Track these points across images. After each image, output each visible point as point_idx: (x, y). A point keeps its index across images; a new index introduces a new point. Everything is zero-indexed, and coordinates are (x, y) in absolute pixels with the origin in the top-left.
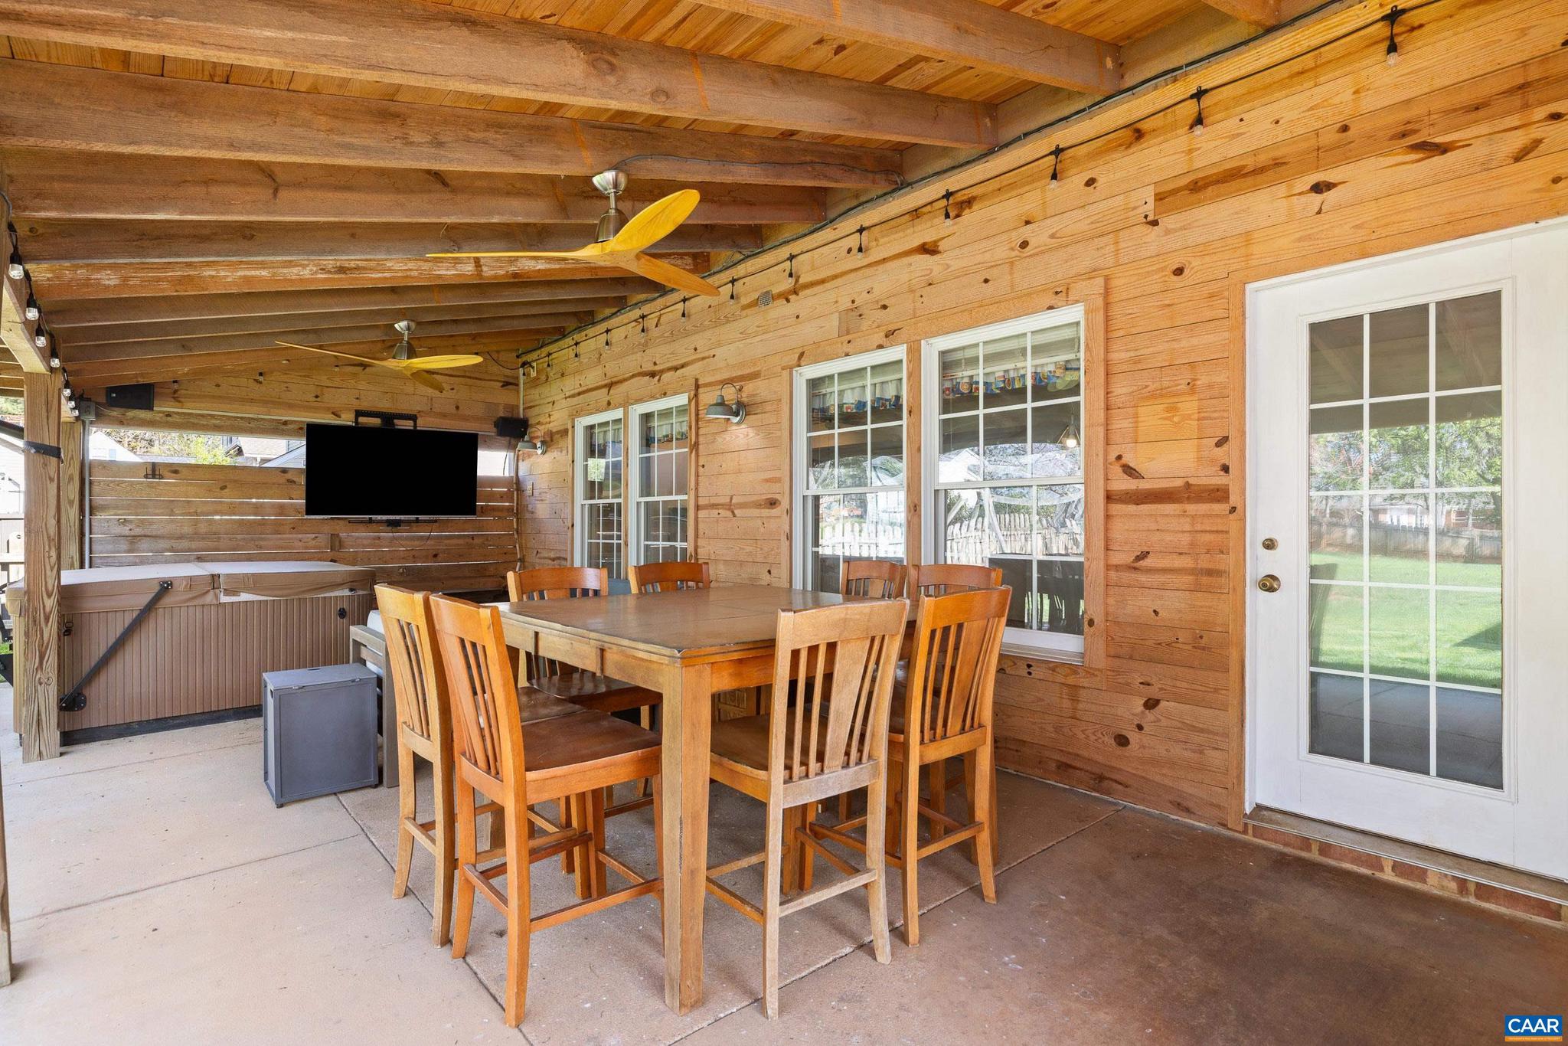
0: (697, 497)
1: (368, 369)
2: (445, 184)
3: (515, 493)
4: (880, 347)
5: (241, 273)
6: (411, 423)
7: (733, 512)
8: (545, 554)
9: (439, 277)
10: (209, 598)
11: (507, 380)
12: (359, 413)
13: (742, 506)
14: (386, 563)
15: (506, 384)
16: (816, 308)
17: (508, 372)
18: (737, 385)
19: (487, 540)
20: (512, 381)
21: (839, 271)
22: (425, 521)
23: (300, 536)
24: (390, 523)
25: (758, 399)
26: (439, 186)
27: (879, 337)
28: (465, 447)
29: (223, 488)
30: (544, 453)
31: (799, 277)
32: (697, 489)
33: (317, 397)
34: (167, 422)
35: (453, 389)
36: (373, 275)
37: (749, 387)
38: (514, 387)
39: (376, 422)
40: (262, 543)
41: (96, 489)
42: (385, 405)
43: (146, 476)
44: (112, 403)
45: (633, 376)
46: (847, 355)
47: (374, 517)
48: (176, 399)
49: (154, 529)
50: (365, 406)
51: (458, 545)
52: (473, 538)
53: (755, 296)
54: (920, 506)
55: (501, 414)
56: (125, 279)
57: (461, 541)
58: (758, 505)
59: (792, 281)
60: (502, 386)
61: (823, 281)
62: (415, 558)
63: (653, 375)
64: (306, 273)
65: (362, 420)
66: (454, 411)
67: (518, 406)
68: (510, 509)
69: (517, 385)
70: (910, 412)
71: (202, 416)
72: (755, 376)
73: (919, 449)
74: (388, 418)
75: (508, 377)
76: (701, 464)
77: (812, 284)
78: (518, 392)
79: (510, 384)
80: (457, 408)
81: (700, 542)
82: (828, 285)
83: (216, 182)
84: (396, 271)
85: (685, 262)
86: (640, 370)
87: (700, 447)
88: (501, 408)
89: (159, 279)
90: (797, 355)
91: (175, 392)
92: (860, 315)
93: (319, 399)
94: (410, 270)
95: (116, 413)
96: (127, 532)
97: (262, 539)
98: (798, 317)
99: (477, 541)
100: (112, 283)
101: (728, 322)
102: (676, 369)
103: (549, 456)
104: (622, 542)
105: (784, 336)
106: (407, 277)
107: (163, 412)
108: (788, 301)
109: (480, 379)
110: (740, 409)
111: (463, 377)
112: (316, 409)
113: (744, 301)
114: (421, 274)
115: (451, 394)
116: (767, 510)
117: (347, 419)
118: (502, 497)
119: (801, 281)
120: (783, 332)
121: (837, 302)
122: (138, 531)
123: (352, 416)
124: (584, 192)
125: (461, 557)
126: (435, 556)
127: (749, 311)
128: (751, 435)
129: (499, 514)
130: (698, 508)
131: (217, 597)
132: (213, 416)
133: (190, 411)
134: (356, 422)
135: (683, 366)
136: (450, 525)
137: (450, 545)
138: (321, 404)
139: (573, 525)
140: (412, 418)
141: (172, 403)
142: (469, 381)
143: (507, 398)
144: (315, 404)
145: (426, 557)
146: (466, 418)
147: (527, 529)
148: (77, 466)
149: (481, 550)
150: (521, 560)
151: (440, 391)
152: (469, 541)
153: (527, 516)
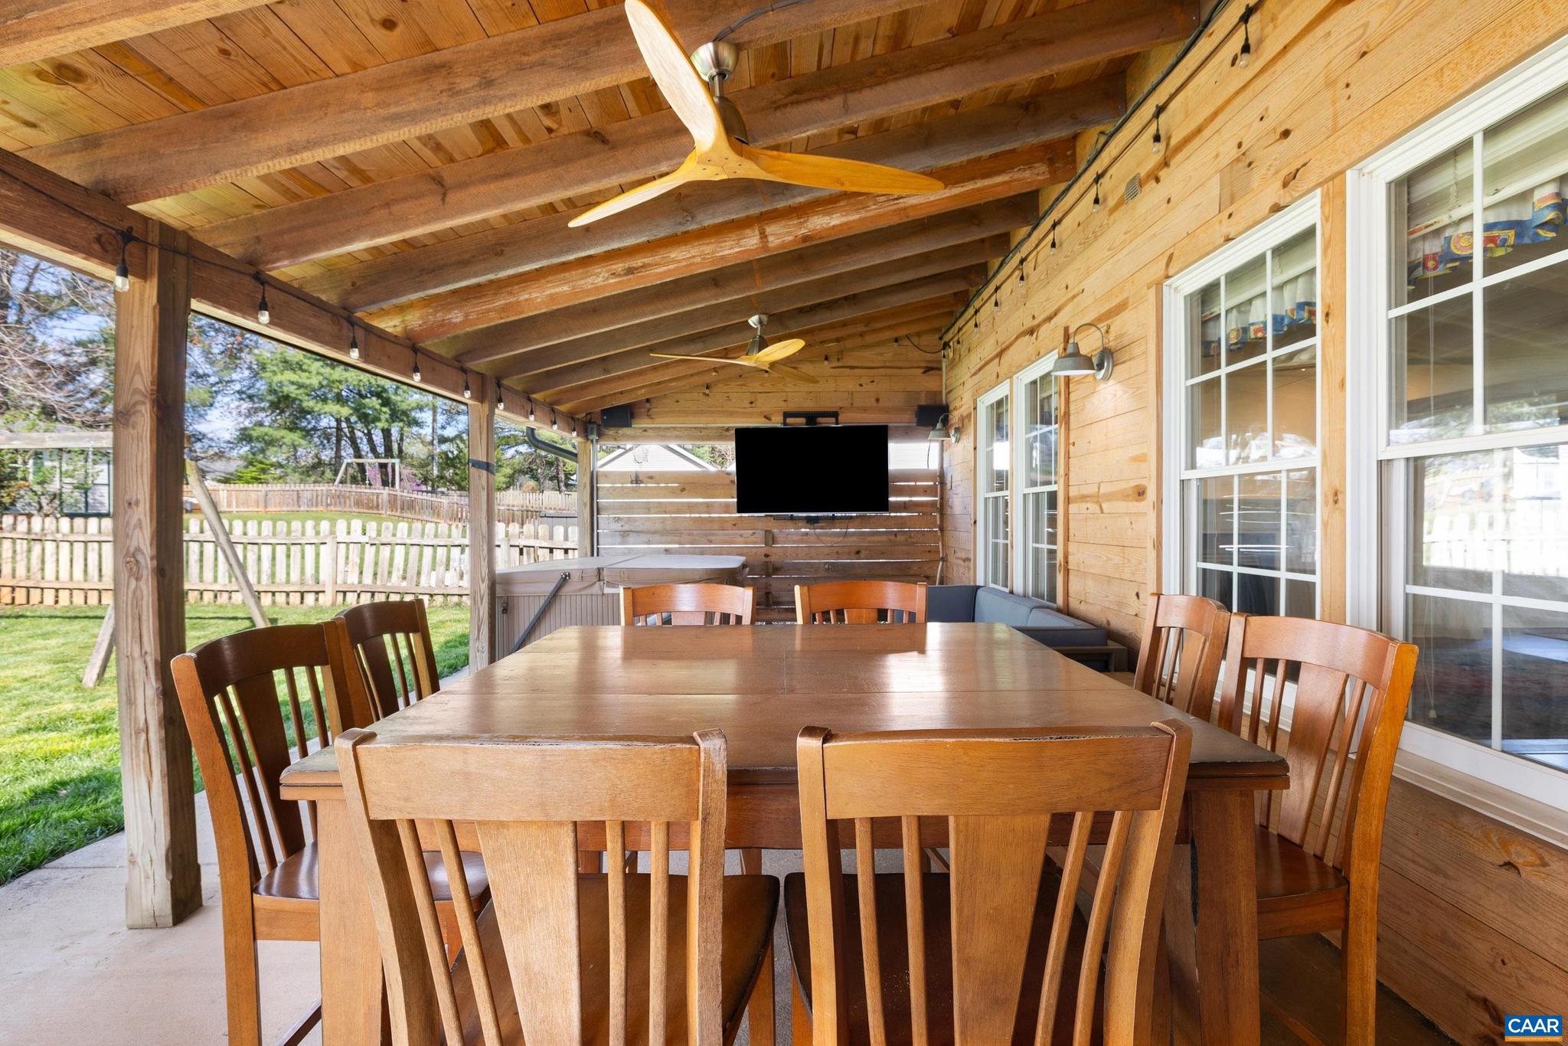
0: (1067, 486)
2: (604, 141)
3: (939, 487)
4: (1277, 208)
5: (548, 292)
6: (833, 420)
7: (1101, 507)
8: (959, 555)
9: (723, 258)
10: (596, 589)
11: (929, 365)
12: (786, 415)
13: (1111, 497)
14: (811, 558)
15: (928, 370)
16: (1191, 177)
17: (929, 357)
18: (1103, 326)
19: (910, 537)
20: (934, 365)
21: (1219, 102)
22: (841, 518)
23: (741, 532)
24: (811, 521)
25: (1126, 341)
26: (598, 146)
27: (1273, 192)
28: (875, 440)
29: (685, 490)
30: (957, 441)
31: (1169, 138)
32: (1067, 475)
33: (752, 403)
34: (645, 435)
35: (872, 382)
36: (659, 270)
37: (1117, 324)
38: (937, 372)
39: (801, 421)
40: (712, 538)
41: (601, 493)
42: (809, 406)
43: (632, 483)
44: (608, 424)
45: (1017, 338)
46: (1228, 240)
47: (795, 514)
48: (649, 416)
49: (639, 526)
50: (792, 407)
51: (881, 542)
52: (896, 535)
53: (1122, 189)
54: (1344, 492)
55: (923, 403)
56: (467, 315)
57: (884, 538)
58: (1124, 496)
59: (1161, 146)
60: (924, 373)
61: (1199, 130)
62: (838, 554)
63: (1031, 332)
64: (599, 281)
65: (789, 420)
66: (874, 403)
67: (941, 392)
68: (933, 504)
69: (940, 369)
70: (1327, 315)
71: (668, 429)
72: (1121, 307)
73: (1343, 384)
74: (811, 417)
75: (929, 361)
76: (1071, 441)
77: (1186, 141)
78: (941, 376)
79: (933, 369)
80: (878, 400)
81: (1072, 547)
82: (1206, 133)
83: (396, 201)
84: (679, 261)
85: (1036, 171)
86: (1022, 329)
87: (1072, 418)
88: (923, 395)
89: (489, 311)
90: (1164, 262)
91: (649, 410)
92: (1250, 164)
93: (753, 405)
94: (694, 257)
95: (611, 432)
96: (620, 529)
97: (713, 535)
98: (1169, 201)
99: (900, 538)
100: (458, 320)
101: (1096, 238)
102: (1050, 319)
103: (960, 445)
104: (1009, 542)
105: (1154, 235)
106: (691, 265)
107: (642, 428)
108: (1157, 180)
109: (901, 368)
110: (1106, 358)
111: (883, 367)
112: (750, 415)
113: (1111, 202)
114: (704, 259)
115: (871, 387)
116: (1136, 503)
117: (777, 422)
118: (925, 491)
119: (1174, 142)
120: (1151, 232)
121: (1217, 156)
122: (626, 528)
123: (780, 418)
124: (775, 102)
125: (882, 554)
126: (858, 552)
127: (1116, 214)
128: (1120, 393)
129: (924, 509)
130: (1068, 500)
131: (602, 589)
132: (677, 428)
133: (661, 425)
134: (785, 423)
135: (1055, 314)
136: (871, 521)
137: (872, 542)
138: (755, 410)
139: (975, 522)
140: (835, 415)
141: (648, 420)
142: (889, 371)
143: (928, 383)
144: (750, 410)
145: (849, 553)
146: (886, 410)
147: (949, 526)
148: (589, 476)
149: (904, 548)
150: (944, 560)
151: (861, 385)
152: (893, 537)
153: (948, 511)
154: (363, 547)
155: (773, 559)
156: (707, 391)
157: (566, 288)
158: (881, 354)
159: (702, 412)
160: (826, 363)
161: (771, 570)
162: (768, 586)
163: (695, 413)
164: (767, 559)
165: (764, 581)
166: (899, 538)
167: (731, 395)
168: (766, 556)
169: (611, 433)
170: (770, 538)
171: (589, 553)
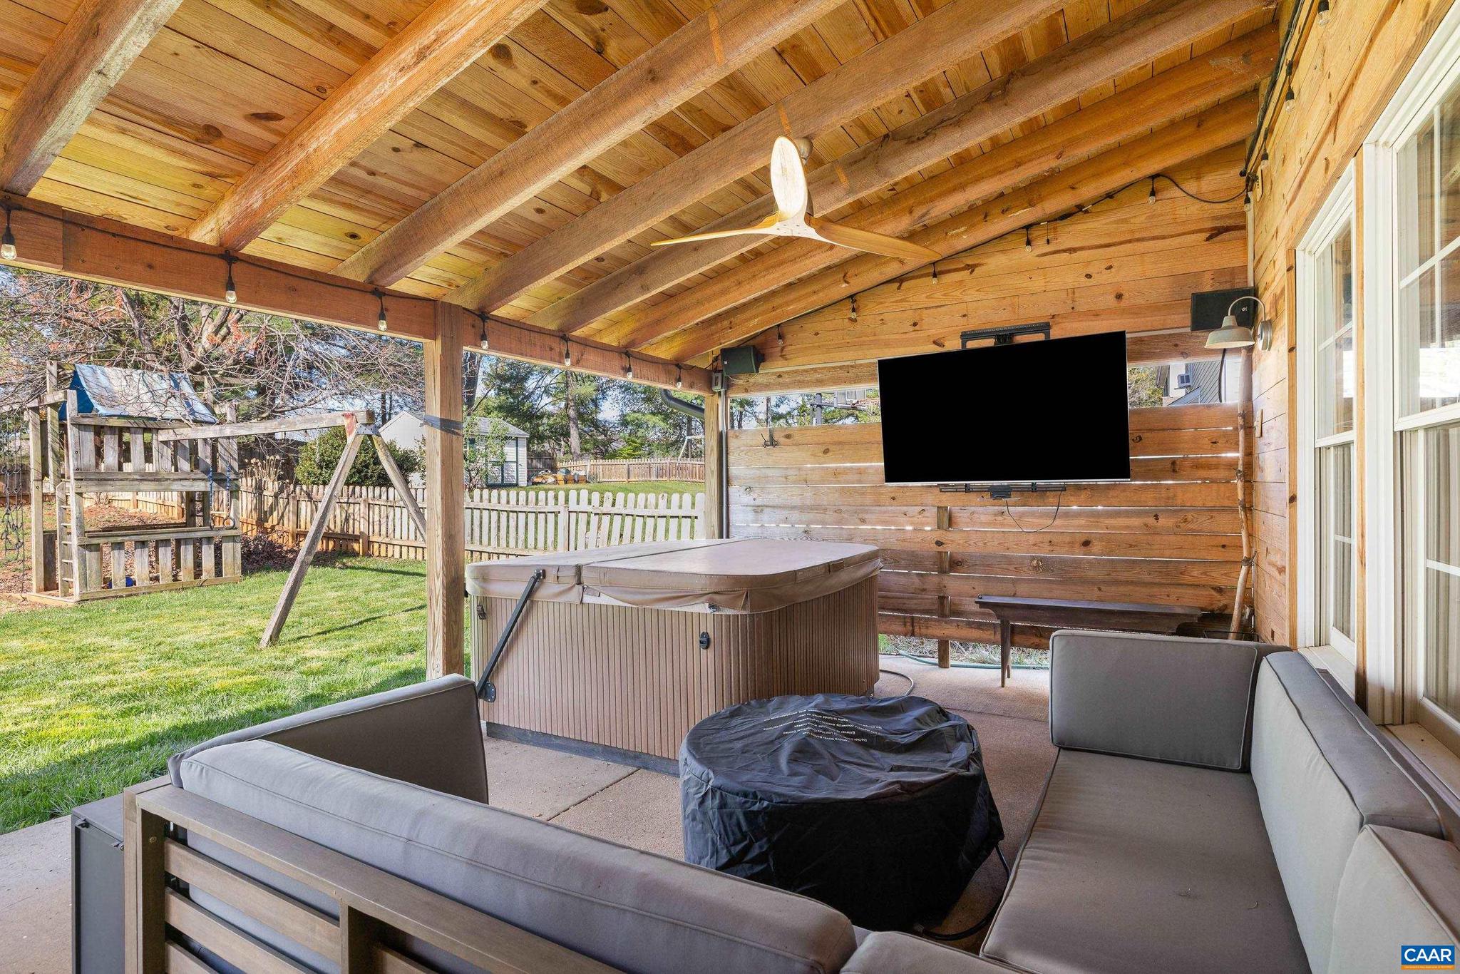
1: (977, 270)
3: (1241, 433)
6: (1041, 333)
8: (1272, 557)
11: (1221, 223)
12: (966, 336)
14: (1009, 550)
15: (1215, 233)
17: (1222, 210)
19: (1186, 521)
20: (1230, 222)
22: (1050, 488)
23: (905, 509)
29: (826, 451)
33: (915, 324)
34: (779, 384)
35: (1110, 268)
38: (1236, 234)
39: (989, 342)
40: (866, 516)
42: (1002, 318)
43: (764, 443)
44: (737, 371)
48: (784, 357)
49: (774, 500)
50: (973, 324)
51: (1128, 527)
52: (1157, 517)
55: (1207, 288)
57: (1135, 522)
60: (1208, 239)
62: (1052, 546)
65: (971, 342)
66: (1110, 301)
68: (1230, 466)
69: (1244, 227)
71: (806, 371)
74: (1004, 336)
75: (1220, 218)
78: (1245, 239)
79: (1228, 229)
80: (1119, 297)
88: (1208, 276)
91: (781, 348)
93: (917, 328)
96: (752, 503)
97: (867, 512)
99: (1165, 523)
103: (1272, 353)
107: (773, 374)
109: (1164, 237)
111: (1129, 241)
115: (1108, 277)
117: (953, 345)
118: (1217, 441)
122: (759, 501)
123: (957, 341)
125: (1135, 547)
126: (1086, 543)
129: (1209, 473)
132: (815, 370)
133: (796, 368)
134: (964, 344)
136: (1111, 493)
137: (1114, 528)
138: (921, 334)
139: (1293, 499)
140: (1045, 328)
141: (781, 362)
142: (1140, 247)
143: (1220, 257)
144: (913, 335)
145: (1071, 544)
146: (1135, 311)
147: (1259, 501)
148: (715, 437)
149: (1172, 538)
150: (1248, 561)
151: (1088, 276)
152: (1151, 521)
153: (1258, 477)
154: (589, 516)
155: (949, 549)
156: (853, 315)
157: (353, 116)
158: (1125, 221)
159: (848, 346)
160: (1028, 249)
161: (946, 565)
162: (941, 588)
163: (839, 347)
164: (940, 549)
165: (936, 580)
166: (1163, 521)
167: (885, 317)
168: (939, 543)
169: (741, 382)
170: (947, 520)
171: (717, 535)
